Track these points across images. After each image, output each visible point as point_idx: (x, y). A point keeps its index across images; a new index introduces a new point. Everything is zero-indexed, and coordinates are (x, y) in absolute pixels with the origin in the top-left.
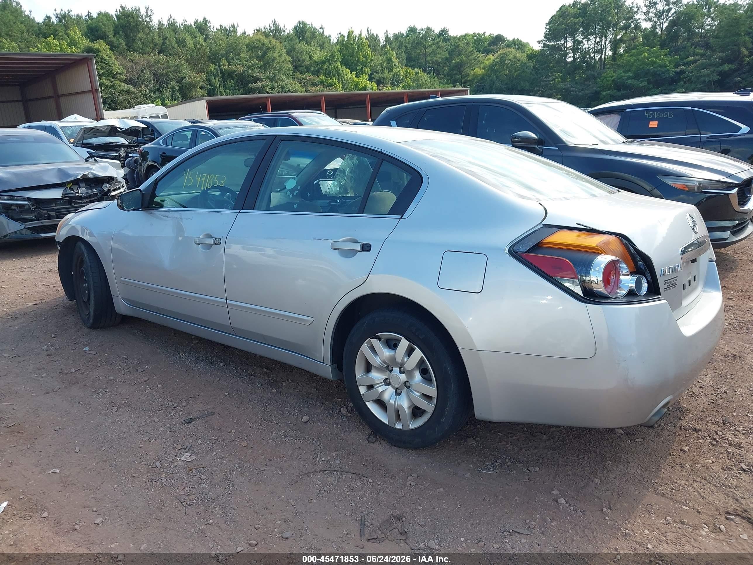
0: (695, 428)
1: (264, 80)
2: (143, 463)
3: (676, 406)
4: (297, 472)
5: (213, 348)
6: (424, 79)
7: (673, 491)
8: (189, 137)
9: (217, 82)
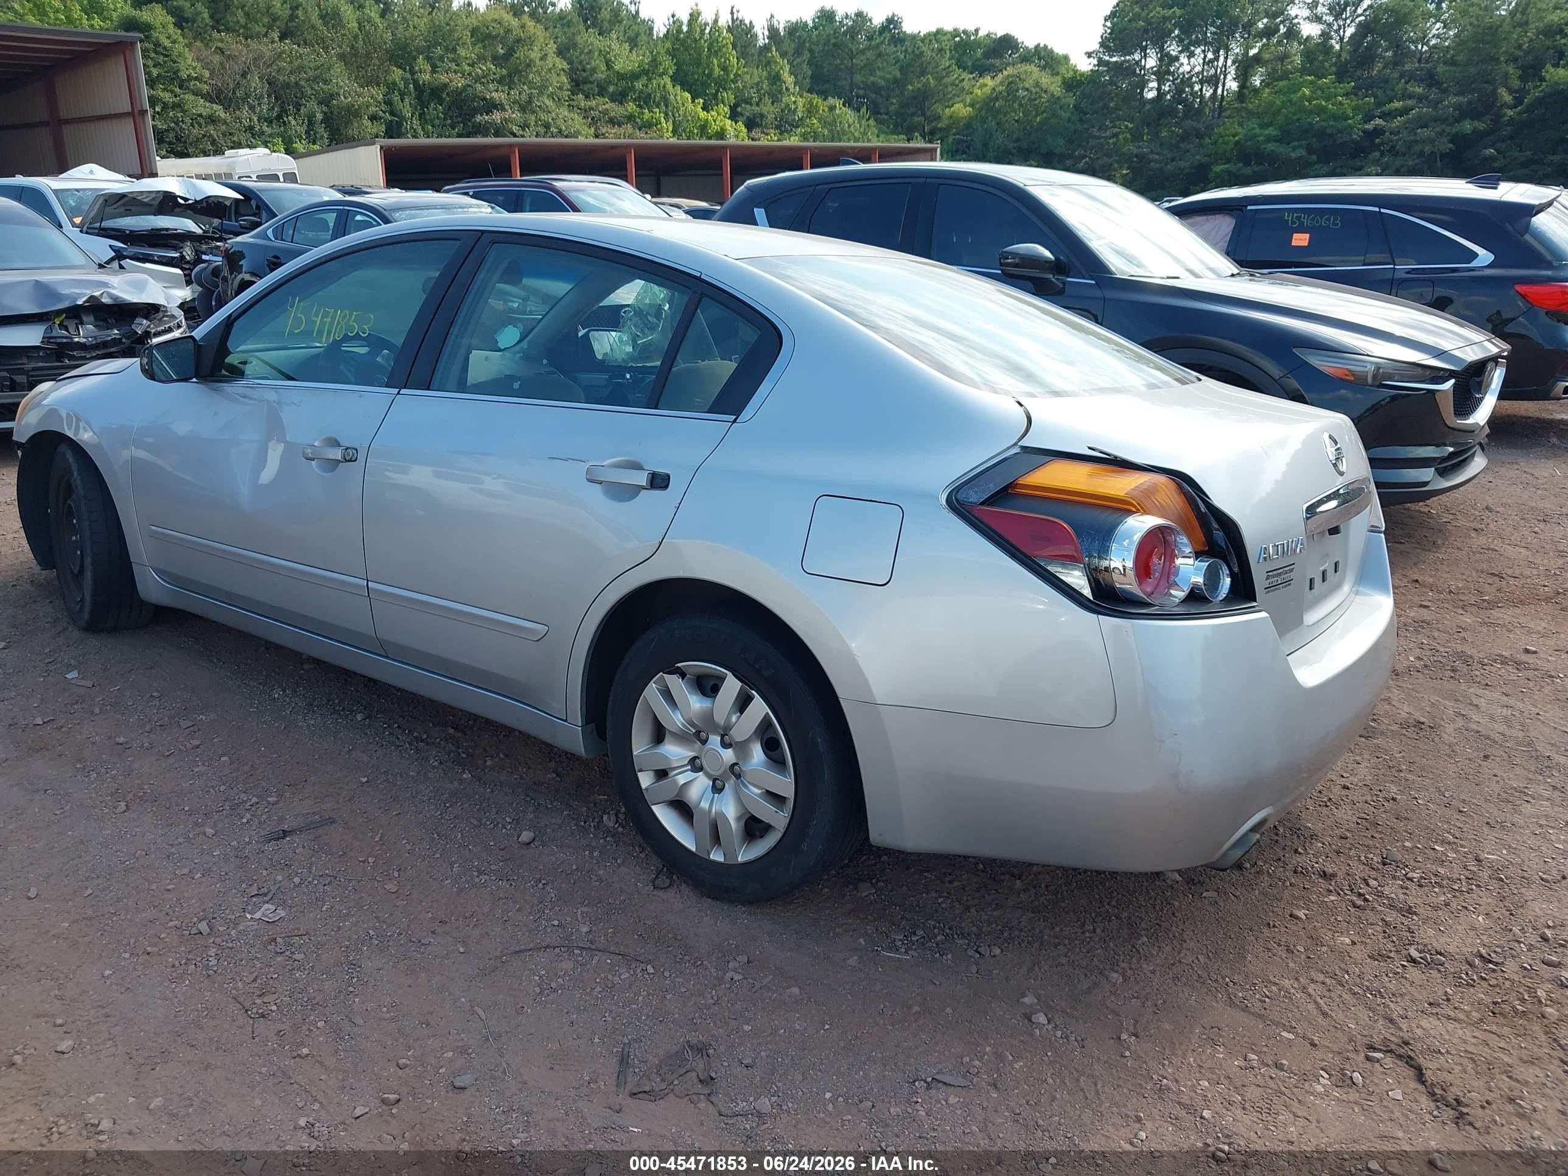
0: (1324, 872)
1: (507, 107)
2: (171, 924)
3: (1290, 825)
4: (496, 949)
5: (346, 680)
6: (847, 122)
7: (1267, 1000)
8: (331, 225)
9: (406, 109)
